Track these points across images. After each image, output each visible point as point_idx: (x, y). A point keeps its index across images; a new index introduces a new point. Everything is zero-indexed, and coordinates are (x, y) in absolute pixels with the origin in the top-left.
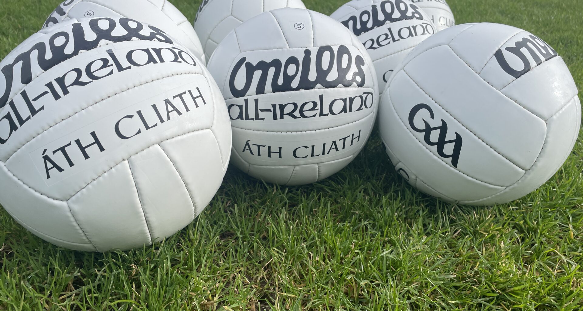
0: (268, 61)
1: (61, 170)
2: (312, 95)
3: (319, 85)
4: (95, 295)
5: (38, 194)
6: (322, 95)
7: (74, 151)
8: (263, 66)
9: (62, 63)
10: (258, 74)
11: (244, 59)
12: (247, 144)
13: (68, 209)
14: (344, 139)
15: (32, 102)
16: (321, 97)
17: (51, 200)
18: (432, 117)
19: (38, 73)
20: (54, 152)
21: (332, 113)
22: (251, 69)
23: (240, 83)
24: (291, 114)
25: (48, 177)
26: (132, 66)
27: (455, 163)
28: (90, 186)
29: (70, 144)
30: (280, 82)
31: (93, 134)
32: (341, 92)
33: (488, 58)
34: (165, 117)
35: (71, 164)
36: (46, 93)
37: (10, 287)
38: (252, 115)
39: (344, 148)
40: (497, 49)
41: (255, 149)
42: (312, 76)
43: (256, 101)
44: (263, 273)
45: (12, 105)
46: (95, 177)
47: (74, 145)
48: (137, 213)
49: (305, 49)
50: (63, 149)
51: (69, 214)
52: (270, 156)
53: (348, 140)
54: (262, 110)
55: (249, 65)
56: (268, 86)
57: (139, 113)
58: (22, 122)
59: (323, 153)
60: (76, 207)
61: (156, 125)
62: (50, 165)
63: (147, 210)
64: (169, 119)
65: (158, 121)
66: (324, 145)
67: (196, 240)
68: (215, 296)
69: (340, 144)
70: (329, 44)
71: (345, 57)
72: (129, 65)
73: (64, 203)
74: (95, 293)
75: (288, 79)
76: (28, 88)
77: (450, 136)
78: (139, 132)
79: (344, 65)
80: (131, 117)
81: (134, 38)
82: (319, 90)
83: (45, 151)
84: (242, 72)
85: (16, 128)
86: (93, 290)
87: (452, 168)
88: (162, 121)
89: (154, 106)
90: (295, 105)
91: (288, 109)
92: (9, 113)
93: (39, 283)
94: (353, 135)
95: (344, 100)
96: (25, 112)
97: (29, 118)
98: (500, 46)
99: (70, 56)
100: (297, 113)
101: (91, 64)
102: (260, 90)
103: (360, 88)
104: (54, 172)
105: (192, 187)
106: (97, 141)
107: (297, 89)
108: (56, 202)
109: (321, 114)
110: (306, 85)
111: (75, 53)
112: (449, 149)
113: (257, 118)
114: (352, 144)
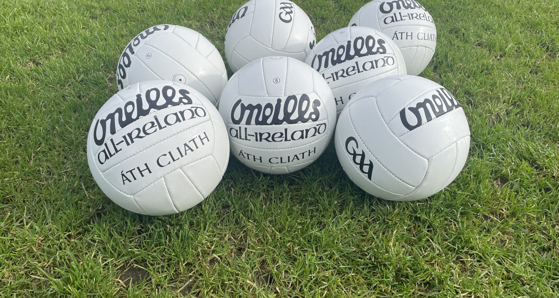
0: (254, 105)
1: (130, 181)
2: (280, 128)
3: (285, 122)
4: (148, 241)
5: (119, 191)
6: (287, 129)
7: (136, 173)
8: (251, 107)
9: (131, 124)
10: (247, 112)
11: (240, 101)
12: (241, 152)
13: (133, 199)
14: (303, 154)
15: (116, 146)
16: (286, 130)
17: (125, 195)
18: (357, 147)
19: (119, 130)
20: (127, 173)
21: (293, 139)
22: (244, 108)
23: (237, 116)
24: (266, 139)
25: (124, 184)
26: (167, 126)
27: (370, 177)
28: (144, 189)
29: (134, 169)
30: (260, 119)
31: (146, 165)
32: (301, 126)
33: (395, 114)
34: (183, 153)
35: (135, 179)
36: (123, 141)
37: (105, 231)
38: (243, 136)
39: (303, 158)
40: (403, 108)
41: (246, 156)
42: (281, 116)
43: (246, 129)
44: (242, 234)
45: (106, 145)
46: (147, 185)
47: (137, 170)
48: (169, 203)
49: (278, 98)
50: (131, 171)
51: (134, 202)
52: (255, 160)
53: (306, 154)
54: (249, 135)
55: (242, 105)
56: (253, 121)
57: (170, 153)
58: (111, 156)
59: (289, 161)
60: (137, 199)
61: (179, 159)
62: (125, 179)
63: (174, 201)
64: (186, 154)
65: (180, 156)
66: (289, 157)
67: (206, 210)
68: (212, 245)
69: (300, 157)
70: (294, 94)
71: (305, 103)
72: (166, 125)
73: (132, 196)
74: (148, 239)
75: (265, 118)
76: (114, 137)
77: (366, 161)
78: (170, 163)
79: (303, 109)
80: (165, 155)
81: (169, 106)
82: (285, 125)
83: (122, 171)
84: (239, 109)
85: (108, 158)
86: (146, 237)
87: (369, 180)
88: (182, 156)
89: (178, 148)
90: (269, 134)
91: (265, 136)
92: (104, 149)
93: (120, 229)
94: (309, 151)
95: (302, 131)
96: (113, 151)
97: (114, 154)
98: (405, 106)
99: (135, 120)
100: (270, 139)
101: (146, 125)
102: (248, 122)
103: (314, 122)
104: (127, 182)
105: (200, 188)
106: (148, 168)
107: (271, 124)
108: (128, 196)
109: (286, 140)
110: (276, 121)
111: (137, 118)
112: (366, 168)
113: (246, 139)
114: (309, 155)
